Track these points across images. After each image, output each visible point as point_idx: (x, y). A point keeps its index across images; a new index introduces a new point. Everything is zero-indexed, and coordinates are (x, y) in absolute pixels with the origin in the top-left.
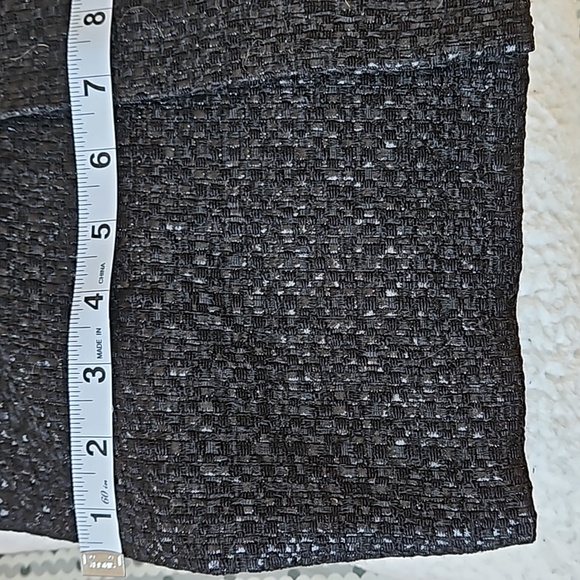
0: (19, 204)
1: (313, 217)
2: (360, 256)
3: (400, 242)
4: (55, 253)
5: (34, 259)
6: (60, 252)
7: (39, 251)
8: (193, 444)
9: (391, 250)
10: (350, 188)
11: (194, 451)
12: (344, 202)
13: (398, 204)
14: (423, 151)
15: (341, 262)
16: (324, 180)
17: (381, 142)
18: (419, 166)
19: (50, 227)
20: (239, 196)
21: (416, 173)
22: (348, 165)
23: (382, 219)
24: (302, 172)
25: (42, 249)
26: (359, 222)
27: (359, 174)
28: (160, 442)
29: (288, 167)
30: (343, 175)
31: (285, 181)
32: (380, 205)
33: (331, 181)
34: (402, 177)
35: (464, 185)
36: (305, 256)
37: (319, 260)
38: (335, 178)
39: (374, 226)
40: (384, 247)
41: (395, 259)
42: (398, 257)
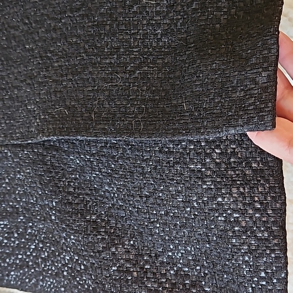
0: (63, 170)
1: (183, 184)
2: (206, 202)
3: (224, 196)
4: (78, 190)
5: (69, 193)
6: (81, 190)
7: (71, 190)
8: (142, 272)
9: (220, 199)
10: (200, 171)
11: (142, 276)
12: (197, 177)
13: (222, 178)
14: (234, 153)
15: (197, 204)
16: (187, 167)
17: (213, 149)
18: (232, 160)
19: (75, 179)
20: (150, 172)
21: (230, 163)
22: (199, 160)
23: (215, 185)
24: (178, 163)
25: (73, 189)
26: (205, 187)
27: (204, 165)
28: (128, 271)
29: (171, 161)
30: (196, 165)
31: (170, 166)
32: (214, 179)
33: (191, 168)
34: (223, 166)
35: (254, 168)
36: (181, 200)
37: (187, 202)
38: (192, 166)
39: (212, 188)
40: (216, 198)
41: (223, 204)
42: (223, 203)
